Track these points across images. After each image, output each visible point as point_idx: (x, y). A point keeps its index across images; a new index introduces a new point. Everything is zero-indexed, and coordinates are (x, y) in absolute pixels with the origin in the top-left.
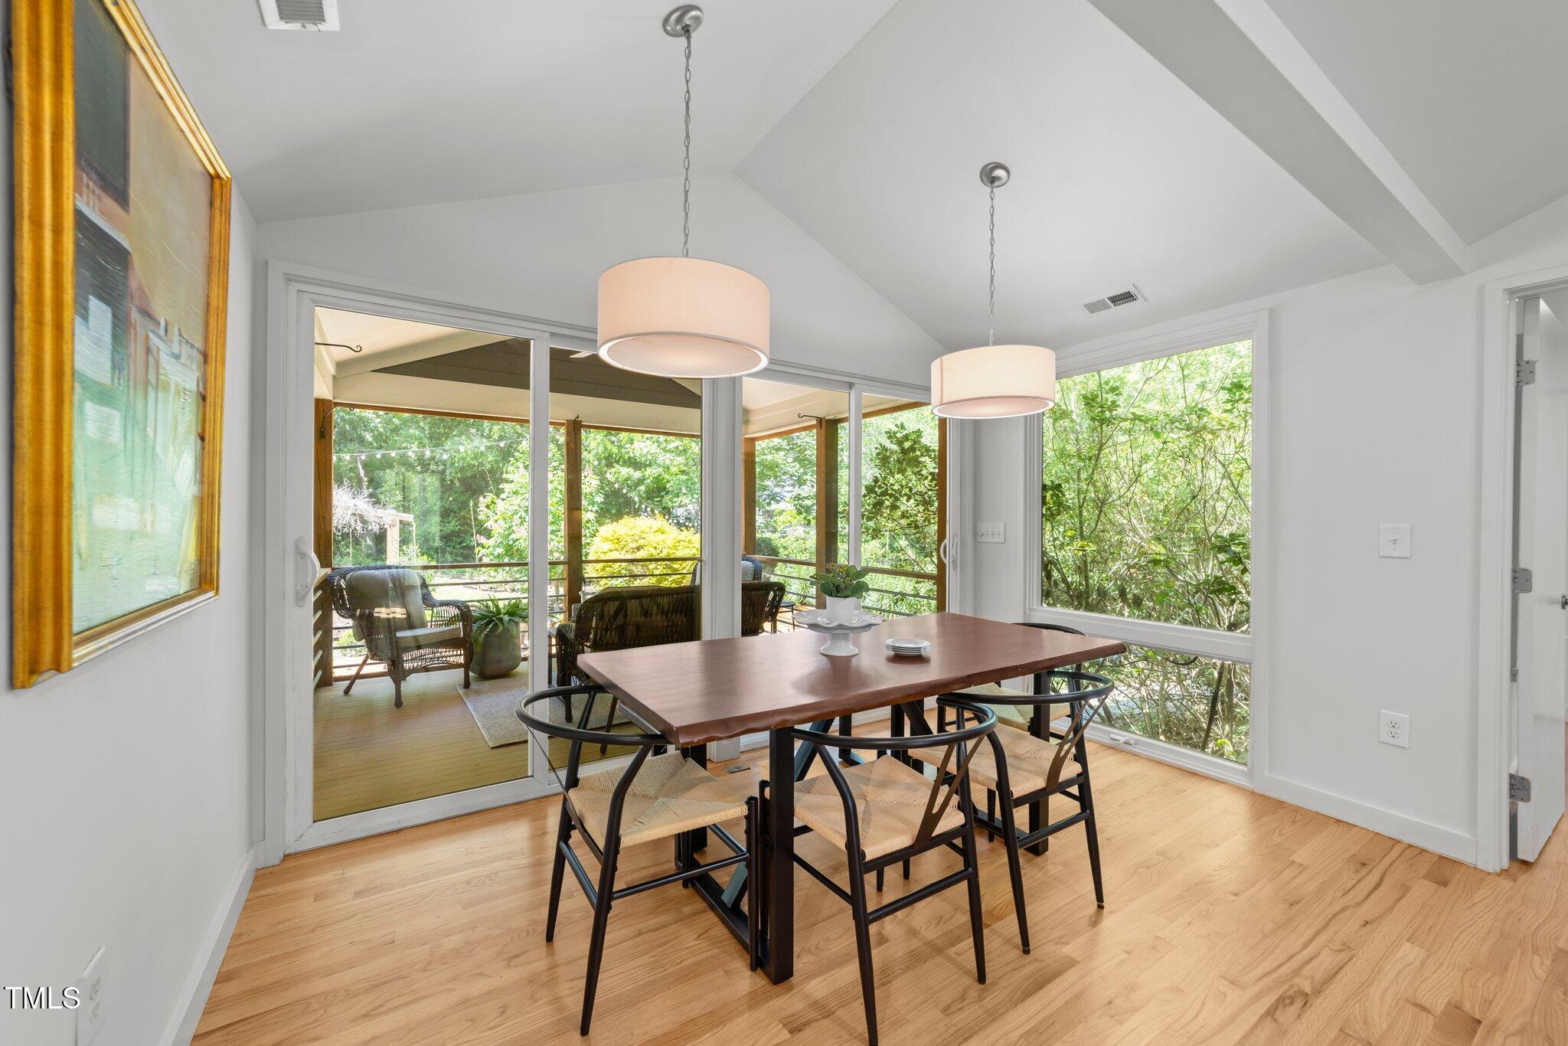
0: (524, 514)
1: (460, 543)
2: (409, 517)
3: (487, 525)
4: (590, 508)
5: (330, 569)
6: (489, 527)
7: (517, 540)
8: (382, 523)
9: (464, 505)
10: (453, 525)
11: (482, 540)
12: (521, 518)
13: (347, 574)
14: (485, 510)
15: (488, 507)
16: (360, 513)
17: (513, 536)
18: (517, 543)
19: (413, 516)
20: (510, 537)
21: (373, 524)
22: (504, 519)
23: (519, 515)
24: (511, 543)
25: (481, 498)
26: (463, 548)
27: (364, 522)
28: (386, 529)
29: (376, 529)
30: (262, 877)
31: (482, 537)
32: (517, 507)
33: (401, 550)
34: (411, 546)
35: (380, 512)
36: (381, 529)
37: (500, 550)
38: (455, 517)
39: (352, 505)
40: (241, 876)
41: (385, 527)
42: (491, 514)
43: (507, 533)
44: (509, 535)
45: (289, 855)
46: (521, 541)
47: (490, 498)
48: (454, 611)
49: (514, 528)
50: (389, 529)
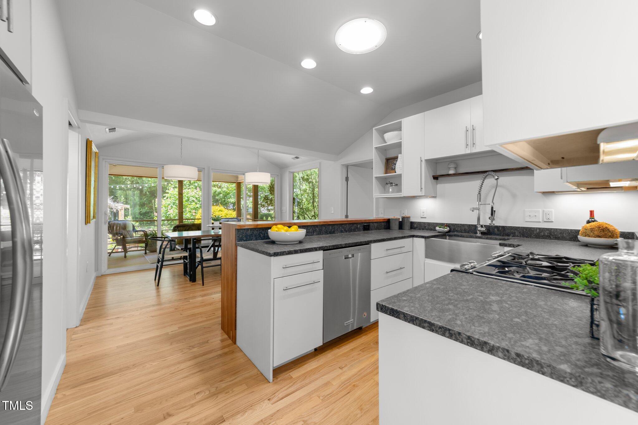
0: (172, 205)
1: (149, 216)
2: (128, 206)
3: (159, 209)
4: (198, 203)
7: (170, 214)
8: (117, 209)
9: (150, 202)
10: (146, 209)
12: (171, 207)
14: (158, 203)
18: (170, 215)
19: (129, 206)
21: (114, 209)
22: (165, 207)
23: (171, 206)
24: (168, 215)
25: (156, 199)
27: (111, 208)
29: (115, 211)
30: (97, 278)
34: (129, 217)
35: (116, 204)
36: (117, 211)
38: (147, 206)
40: (94, 277)
43: (166, 212)
45: (103, 275)
46: (171, 215)
47: (160, 199)
48: (142, 233)
49: (169, 210)
50: (120, 211)
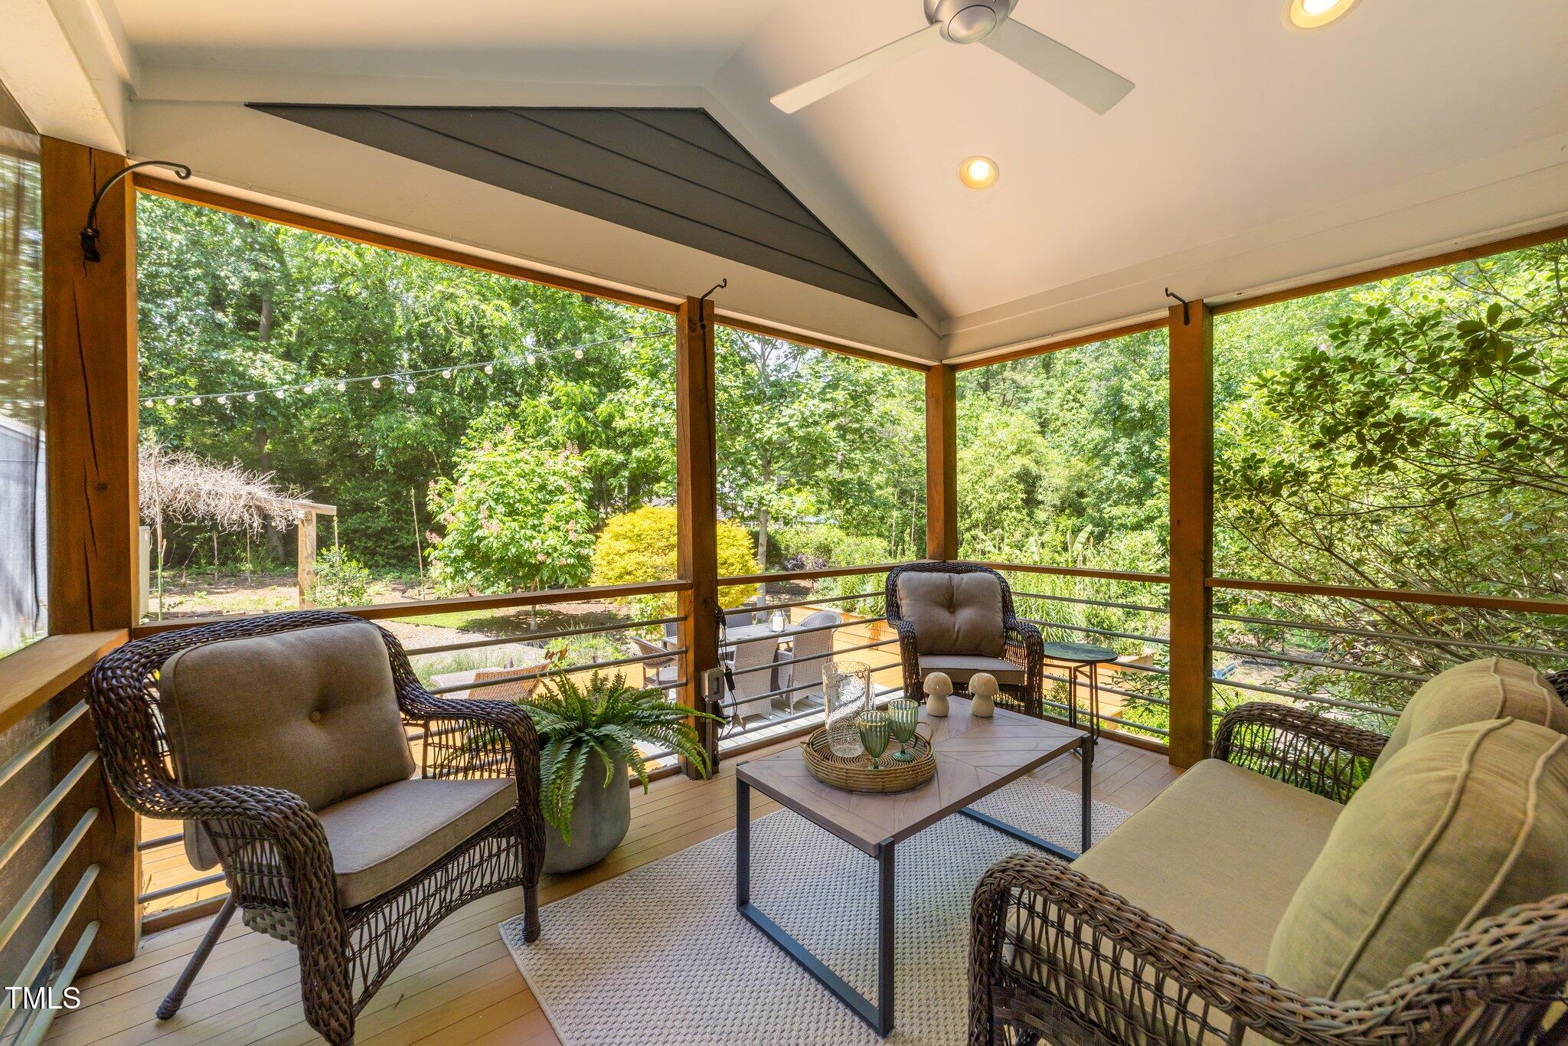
0: (493, 504)
1: (393, 542)
2: (331, 510)
3: (440, 518)
5: (125, 631)
6: (442, 521)
7: (484, 538)
8: (291, 518)
11: (434, 538)
12: (489, 508)
13: (169, 654)
14: (437, 498)
15: (440, 495)
16: (258, 503)
17: (479, 533)
18: (484, 542)
19: (333, 508)
20: (476, 534)
21: (278, 519)
22: (465, 510)
23: (486, 505)
24: (475, 542)
25: (432, 484)
26: (397, 548)
27: (266, 517)
28: (296, 527)
29: (282, 526)
31: (434, 535)
32: (484, 495)
33: (319, 554)
34: (332, 549)
35: (288, 503)
36: (288, 526)
37: (459, 553)
39: (244, 493)
41: (296, 522)
42: (444, 504)
43: (469, 529)
44: (474, 531)
46: (491, 539)
47: (443, 482)
49: (481, 522)
50: (300, 526)
